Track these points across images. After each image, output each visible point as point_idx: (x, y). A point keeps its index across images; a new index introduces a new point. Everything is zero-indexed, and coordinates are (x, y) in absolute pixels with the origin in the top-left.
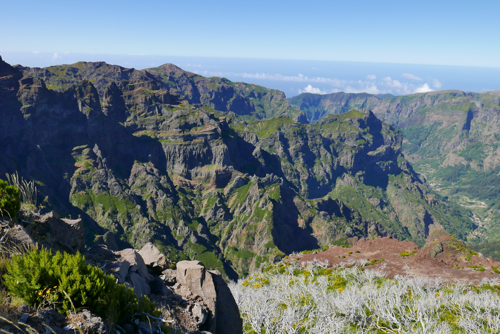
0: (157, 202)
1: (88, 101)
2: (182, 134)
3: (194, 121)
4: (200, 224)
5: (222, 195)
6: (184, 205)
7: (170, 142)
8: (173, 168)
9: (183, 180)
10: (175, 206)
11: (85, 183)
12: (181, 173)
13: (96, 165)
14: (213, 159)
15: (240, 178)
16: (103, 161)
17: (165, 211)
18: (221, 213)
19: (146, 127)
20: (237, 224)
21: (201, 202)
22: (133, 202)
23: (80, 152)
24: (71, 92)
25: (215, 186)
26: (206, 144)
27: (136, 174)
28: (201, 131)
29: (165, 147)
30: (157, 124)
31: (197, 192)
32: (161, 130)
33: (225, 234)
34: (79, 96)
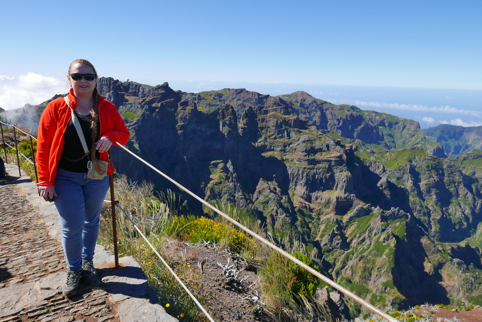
0: (277, 220)
1: (228, 122)
2: (307, 158)
3: (320, 146)
4: (315, 248)
5: (340, 222)
6: (301, 226)
7: (295, 164)
8: (295, 189)
9: (303, 202)
10: (293, 227)
11: (217, 193)
12: (302, 195)
13: (227, 178)
14: (335, 185)
15: (362, 208)
16: (234, 175)
17: (283, 230)
18: (337, 241)
19: (275, 148)
20: (353, 255)
21: (318, 226)
22: (255, 216)
23: (216, 165)
24: (216, 113)
25: (335, 212)
26: (330, 169)
27: (260, 191)
28: (326, 157)
29: (290, 168)
30: (285, 146)
31: (315, 215)
32: (288, 153)
33: (339, 263)
34: (221, 118)
